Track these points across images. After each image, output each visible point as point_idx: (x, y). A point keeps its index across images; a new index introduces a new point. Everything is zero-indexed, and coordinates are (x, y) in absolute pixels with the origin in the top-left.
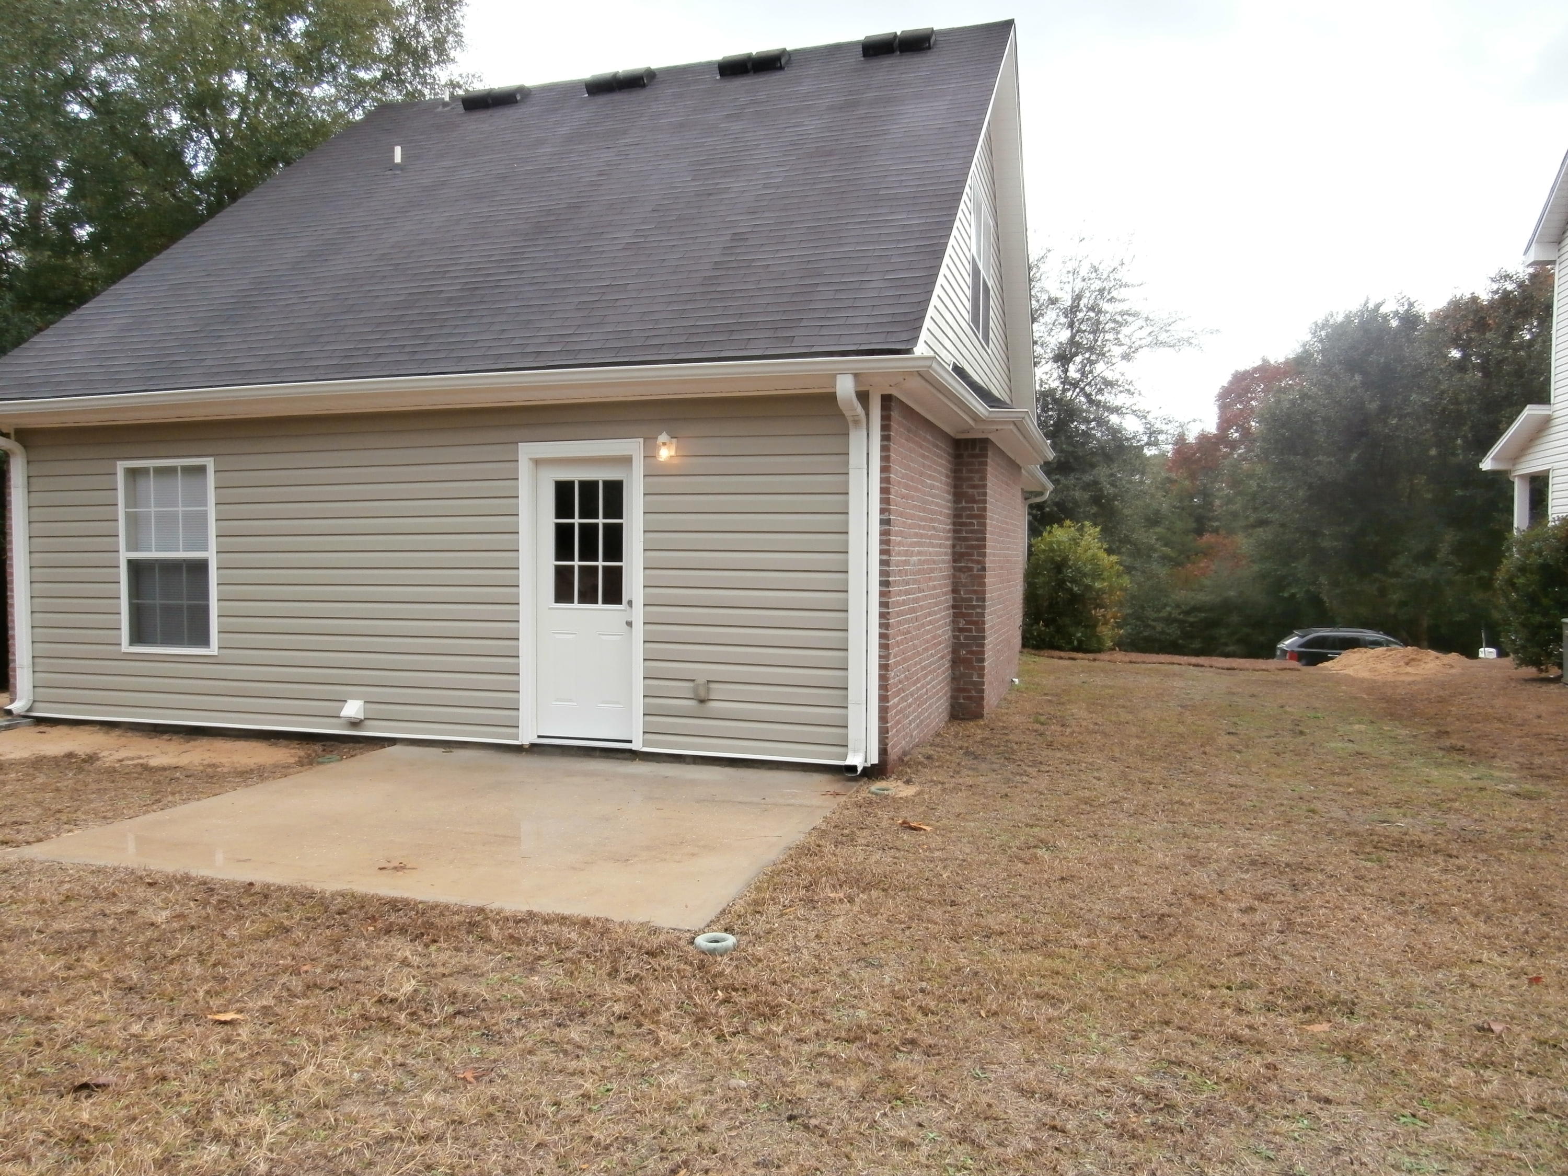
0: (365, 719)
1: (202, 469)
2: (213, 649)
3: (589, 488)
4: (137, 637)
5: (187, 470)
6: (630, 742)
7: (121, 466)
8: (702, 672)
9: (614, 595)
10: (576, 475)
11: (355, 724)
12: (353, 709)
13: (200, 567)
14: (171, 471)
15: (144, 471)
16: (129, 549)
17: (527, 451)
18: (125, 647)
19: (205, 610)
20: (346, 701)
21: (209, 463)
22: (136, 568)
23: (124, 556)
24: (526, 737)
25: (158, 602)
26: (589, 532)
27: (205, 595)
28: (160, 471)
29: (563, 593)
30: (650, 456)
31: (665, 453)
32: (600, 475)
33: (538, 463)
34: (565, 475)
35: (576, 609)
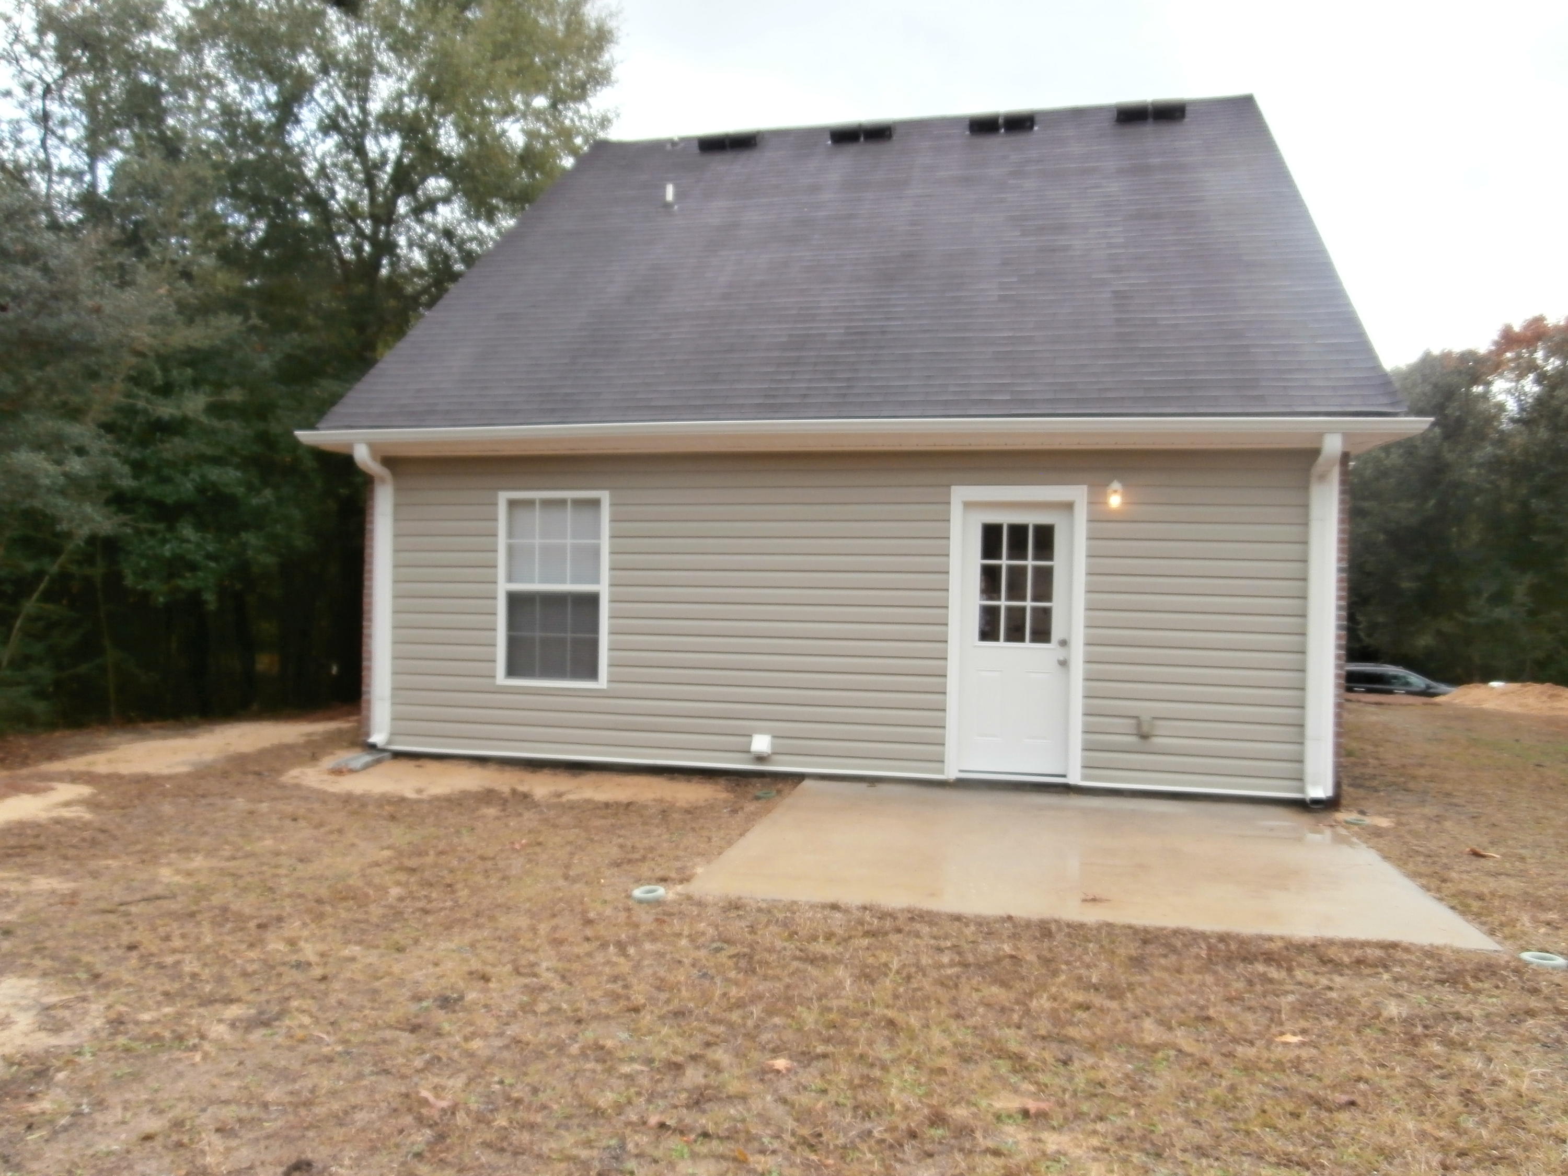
0: (774, 753)
1: (596, 503)
2: (603, 682)
3: (1018, 532)
4: (513, 670)
5: (578, 503)
6: (1064, 776)
7: (503, 497)
8: (1145, 709)
9: (1042, 634)
10: (1006, 519)
11: (760, 759)
12: (761, 743)
13: (592, 601)
14: (562, 502)
15: (529, 504)
16: (510, 579)
17: (960, 494)
18: (501, 679)
19: (594, 645)
20: (750, 736)
21: (605, 496)
22: (516, 601)
23: (503, 588)
24: (951, 773)
25: (538, 634)
26: (1017, 575)
27: (595, 628)
28: (546, 503)
29: (988, 633)
30: (1097, 501)
31: (1115, 501)
32: (1031, 519)
33: (969, 505)
34: (993, 518)
35: (1002, 648)
